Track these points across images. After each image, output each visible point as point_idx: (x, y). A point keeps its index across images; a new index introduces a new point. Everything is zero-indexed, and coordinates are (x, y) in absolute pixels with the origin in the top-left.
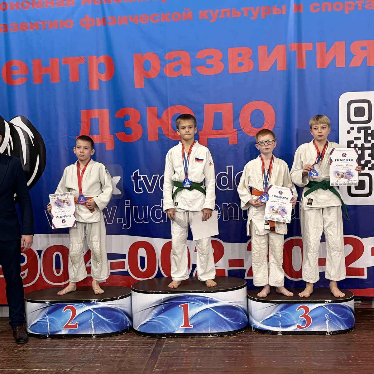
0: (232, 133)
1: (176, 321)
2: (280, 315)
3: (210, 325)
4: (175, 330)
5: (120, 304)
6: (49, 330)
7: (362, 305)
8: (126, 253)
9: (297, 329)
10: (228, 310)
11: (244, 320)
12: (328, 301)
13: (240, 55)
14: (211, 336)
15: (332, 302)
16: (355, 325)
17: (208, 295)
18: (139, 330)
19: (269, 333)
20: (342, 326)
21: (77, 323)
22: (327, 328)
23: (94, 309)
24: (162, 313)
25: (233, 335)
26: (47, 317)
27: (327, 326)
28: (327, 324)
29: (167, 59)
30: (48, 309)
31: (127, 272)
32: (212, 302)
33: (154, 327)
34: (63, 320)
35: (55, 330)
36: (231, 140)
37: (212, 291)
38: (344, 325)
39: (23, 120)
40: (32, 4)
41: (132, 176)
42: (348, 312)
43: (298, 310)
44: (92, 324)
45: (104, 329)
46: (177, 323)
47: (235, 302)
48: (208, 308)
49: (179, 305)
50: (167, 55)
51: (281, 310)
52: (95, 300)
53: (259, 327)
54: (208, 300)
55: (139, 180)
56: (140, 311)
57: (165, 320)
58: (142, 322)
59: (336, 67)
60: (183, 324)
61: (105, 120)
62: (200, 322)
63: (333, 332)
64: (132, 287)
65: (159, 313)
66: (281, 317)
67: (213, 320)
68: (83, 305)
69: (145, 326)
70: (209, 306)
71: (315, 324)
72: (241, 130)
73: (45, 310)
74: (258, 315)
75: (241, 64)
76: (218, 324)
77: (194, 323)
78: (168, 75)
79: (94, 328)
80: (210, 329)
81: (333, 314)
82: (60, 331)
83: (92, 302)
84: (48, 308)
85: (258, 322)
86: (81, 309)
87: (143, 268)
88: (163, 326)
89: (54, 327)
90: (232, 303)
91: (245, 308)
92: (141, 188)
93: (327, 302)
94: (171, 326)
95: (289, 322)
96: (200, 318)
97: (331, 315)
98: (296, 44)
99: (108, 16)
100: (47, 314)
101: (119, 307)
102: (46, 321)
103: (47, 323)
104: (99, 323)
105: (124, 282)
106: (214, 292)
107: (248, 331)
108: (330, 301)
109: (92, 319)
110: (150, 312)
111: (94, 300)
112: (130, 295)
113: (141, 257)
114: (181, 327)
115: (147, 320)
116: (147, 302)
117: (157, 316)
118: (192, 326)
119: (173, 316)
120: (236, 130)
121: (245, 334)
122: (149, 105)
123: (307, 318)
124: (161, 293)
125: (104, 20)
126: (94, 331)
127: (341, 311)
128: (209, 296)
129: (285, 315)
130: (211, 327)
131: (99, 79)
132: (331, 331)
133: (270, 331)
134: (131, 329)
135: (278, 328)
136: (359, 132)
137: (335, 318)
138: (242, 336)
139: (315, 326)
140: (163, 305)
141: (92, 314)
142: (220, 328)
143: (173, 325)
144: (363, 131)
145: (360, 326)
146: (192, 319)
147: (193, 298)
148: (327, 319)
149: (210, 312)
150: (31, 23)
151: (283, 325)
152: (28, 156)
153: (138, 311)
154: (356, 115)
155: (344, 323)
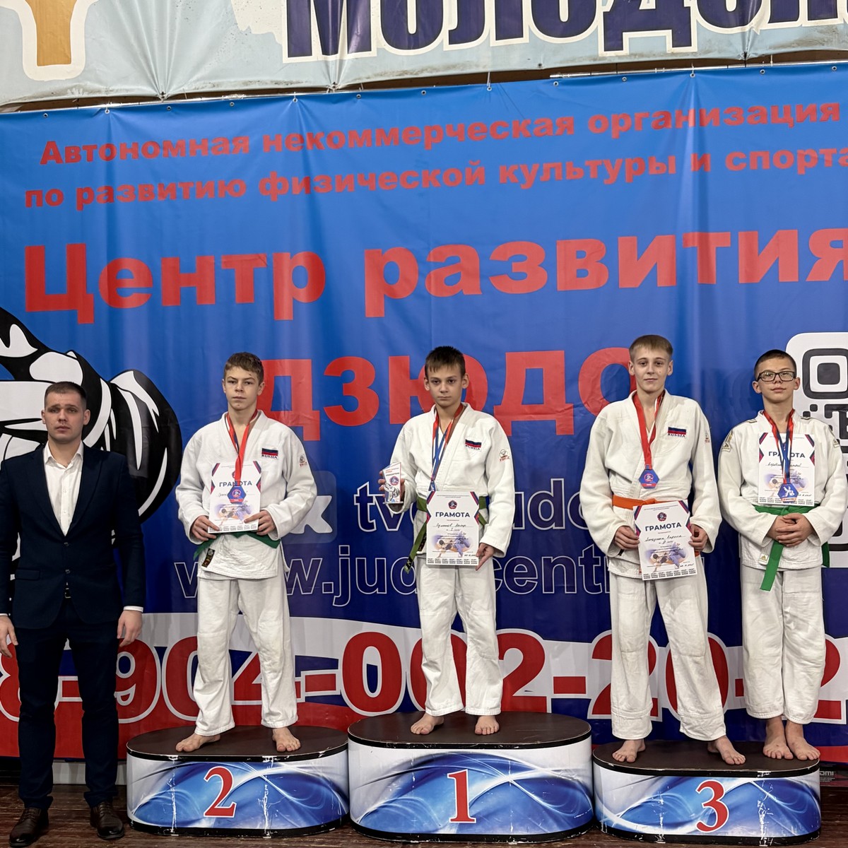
0: (562, 411)
1: (441, 807)
2: (662, 801)
3: (511, 820)
4: (439, 827)
5: (323, 768)
6: (175, 817)
7: (837, 779)
8: (339, 656)
9: (697, 831)
10: (552, 787)
11: (584, 809)
12: (763, 772)
13: (580, 254)
14: (514, 843)
15: (772, 775)
16: (822, 824)
17: (508, 754)
18: (362, 824)
19: (637, 839)
20: (794, 827)
21: (234, 805)
22: (762, 830)
23: (270, 777)
24: (412, 789)
25: (562, 841)
26: (171, 790)
27: (762, 827)
28: (762, 823)
29: (432, 260)
30: (174, 774)
31: (340, 697)
32: (517, 768)
33: (395, 818)
34: (205, 798)
35: (188, 820)
36: (560, 425)
37: (517, 746)
38: (798, 826)
39: (139, 378)
40: (164, 148)
41: (355, 496)
42: (807, 796)
43: (699, 790)
44: (265, 808)
45: (289, 820)
46: (443, 811)
47: (566, 770)
48: (508, 782)
49: (448, 774)
50: (431, 252)
51: (664, 789)
52: (272, 757)
53: (617, 825)
54: (508, 765)
55: (369, 504)
56: (365, 783)
57: (419, 804)
58: (369, 807)
59: (780, 281)
60: (455, 816)
61: (304, 380)
62: (492, 810)
63: (776, 839)
64: (350, 730)
65: (406, 790)
66: (664, 803)
67: (518, 809)
68: (246, 767)
69: (375, 816)
70: (511, 777)
71: (735, 822)
72: (583, 405)
73: (169, 775)
74: (615, 799)
75: (581, 273)
76: (529, 816)
77: (479, 813)
78: (433, 293)
79: (269, 817)
80: (512, 828)
81: (775, 802)
82: (198, 820)
83: (267, 761)
84: (174, 770)
85: (615, 814)
86: (243, 775)
87: (373, 689)
88: (412, 816)
89: (185, 813)
90: (559, 773)
91: (588, 782)
92: (374, 521)
93: (760, 774)
94: (430, 817)
95: (680, 816)
96: (492, 802)
97: (769, 803)
98: (696, 233)
99: (316, 173)
100: (172, 783)
101: (321, 774)
102: (169, 798)
103: (172, 802)
104: (279, 807)
105: (333, 718)
106: (522, 747)
107: (594, 834)
108: (767, 772)
109: (266, 797)
110: (386, 788)
111: (269, 757)
112: (346, 747)
113: (369, 666)
114: (452, 820)
115: (381, 803)
116: (381, 766)
117: (401, 796)
118: (475, 819)
119: (435, 797)
120: (572, 405)
121: (587, 838)
122: (394, 351)
123: (720, 808)
124: (411, 747)
125: (308, 182)
126: (269, 823)
127: (791, 794)
128: (511, 756)
129: (671, 800)
130: (514, 822)
131: (294, 299)
132: (771, 838)
133: (640, 834)
134: (344, 822)
135: (657, 828)
136: (828, 415)
137: (778, 809)
138: (580, 843)
139: (735, 826)
140: (413, 773)
141: (266, 786)
142: (535, 826)
143: (435, 815)
144: (836, 414)
145: (831, 828)
146: (474, 805)
147: (477, 760)
148: (761, 811)
149: (512, 790)
150: (161, 185)
151: (669, 821)
152: (147, 451)
153: (361, 784)
154: (822, 380)
155: (797, 821)
